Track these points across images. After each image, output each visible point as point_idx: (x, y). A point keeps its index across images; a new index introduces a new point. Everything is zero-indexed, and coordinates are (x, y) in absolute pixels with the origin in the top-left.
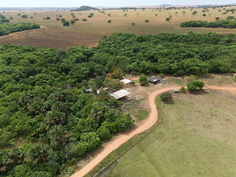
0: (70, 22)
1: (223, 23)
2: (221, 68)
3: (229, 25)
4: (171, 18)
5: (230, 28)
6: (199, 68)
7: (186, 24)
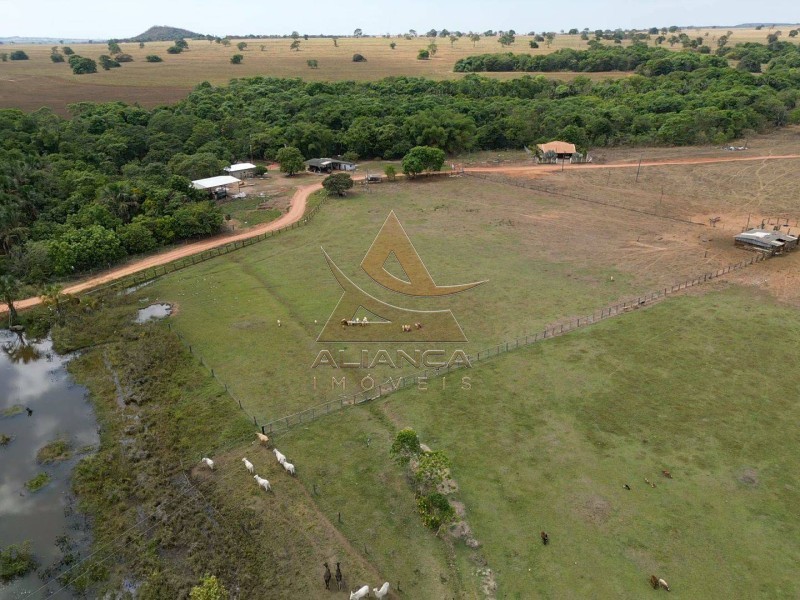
0: (97, 61)
1: (571, 58)
2: (508, 134)
3: (588, 64)
4: (435, 51)
5: (590, 71)
6: (448, 129)
7: (470, 64)
